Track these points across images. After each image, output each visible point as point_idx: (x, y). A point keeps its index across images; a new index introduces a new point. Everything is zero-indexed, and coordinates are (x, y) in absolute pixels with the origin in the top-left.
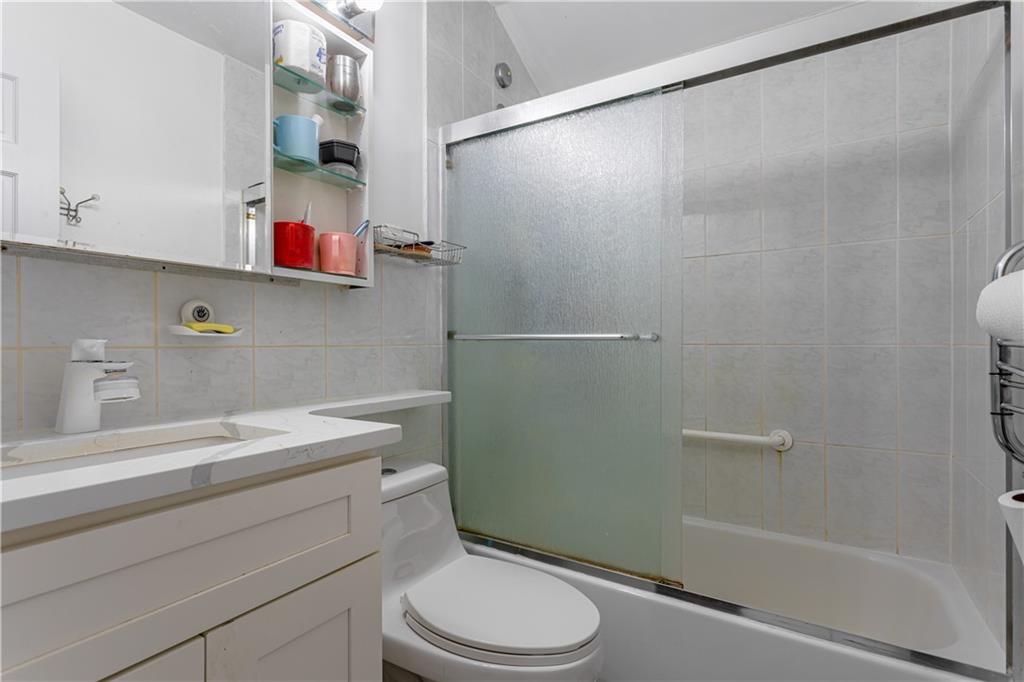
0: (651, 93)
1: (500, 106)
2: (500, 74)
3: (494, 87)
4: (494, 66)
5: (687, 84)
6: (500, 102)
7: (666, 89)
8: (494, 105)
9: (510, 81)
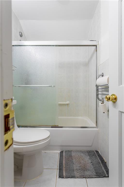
0: (53, 46)
1: (20, 40)
2: (20, 34)
3: (19, 36)
4: (19, 32)
5: (59, 46)
6: (21, 40)
7: (56, 46)
8: (19, 40)
9: (22, 36)
